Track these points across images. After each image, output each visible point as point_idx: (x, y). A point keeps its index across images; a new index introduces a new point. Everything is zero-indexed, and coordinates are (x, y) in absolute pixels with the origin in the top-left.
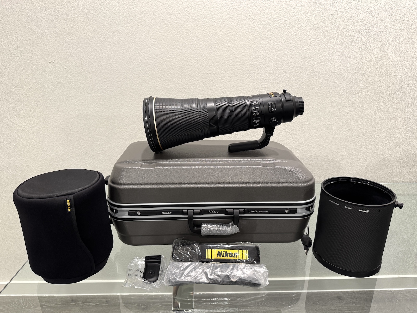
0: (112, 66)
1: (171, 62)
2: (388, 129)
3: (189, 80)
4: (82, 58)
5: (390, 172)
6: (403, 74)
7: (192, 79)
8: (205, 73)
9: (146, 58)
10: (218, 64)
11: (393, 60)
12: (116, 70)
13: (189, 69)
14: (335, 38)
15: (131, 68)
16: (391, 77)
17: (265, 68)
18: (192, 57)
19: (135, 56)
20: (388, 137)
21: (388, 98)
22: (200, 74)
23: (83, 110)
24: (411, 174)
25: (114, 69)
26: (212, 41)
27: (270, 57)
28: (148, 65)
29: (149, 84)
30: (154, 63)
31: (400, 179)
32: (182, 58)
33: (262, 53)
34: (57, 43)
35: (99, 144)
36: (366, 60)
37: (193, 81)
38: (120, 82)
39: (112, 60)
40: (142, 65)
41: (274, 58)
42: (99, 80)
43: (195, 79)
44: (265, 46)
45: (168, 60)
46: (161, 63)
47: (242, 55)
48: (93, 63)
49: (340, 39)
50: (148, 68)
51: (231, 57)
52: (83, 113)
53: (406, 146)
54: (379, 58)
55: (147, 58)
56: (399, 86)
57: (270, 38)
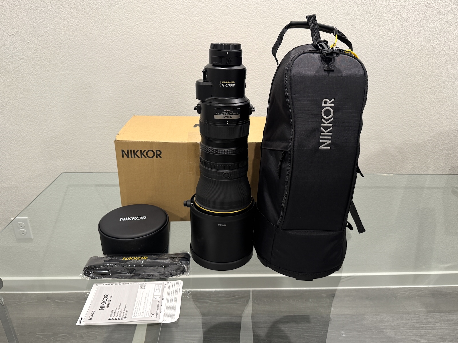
0: (81, 41)
1: (148, 37)
2: (387, 116)
3: (168, 57)
4: (47, 31)
5: (389, 162)
6: (404, 56)
7: (172, 56)
8: (186, 49)
9: (119, 33)
10: (201, 40)
11: (393, 40)
12: (87, 46)
13: (168, 45)
14: (330, 13)
15: (103, 43)
16: (391, 59)
17: (253, 46)
18: (171, 31)
19: (107, 30)
20: (387, 125)
21: (388, 82)
22: (180, 50)
23: (51, 90)
24: (411, 165)
25: (84, 44)
26: (193, 14)
27: (259, 33)
28: (122, 40)
29: (124, 61)
30: (128, 38)
31: (399, 170)
32: (160, 32)
33: (249, 28)
34: (17, 13)
35: (70, 128)
36: (364, 39)
37: (173, 58)
38: (90, 58)
39: (81, 34)
40: (115, 39)
41: (263, 35)
42: (67, 56)
43: (175, 56)
44: (252, 21)
45: (144, 35)
46: (136, 38)
47: (227, 31)
48: (60, 37)
49: (335, 14)
50: (122, 44)
51: (215, 32)
52: (51, 93)
53: (407, 135)
54: (378, 37)
55: (121, 33)
56: (399, 69)
57: (258, 12)
